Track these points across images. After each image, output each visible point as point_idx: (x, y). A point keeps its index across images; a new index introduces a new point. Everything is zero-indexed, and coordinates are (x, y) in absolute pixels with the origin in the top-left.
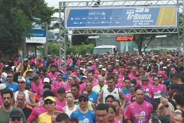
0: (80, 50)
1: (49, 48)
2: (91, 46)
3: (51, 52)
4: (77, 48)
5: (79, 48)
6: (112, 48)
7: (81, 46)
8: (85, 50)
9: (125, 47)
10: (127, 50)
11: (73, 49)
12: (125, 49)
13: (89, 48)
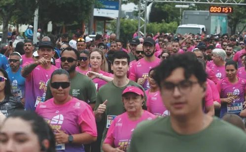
0: (160, 29)
1: (122, 24)
2: (173, 24)
3: (124, 29)
4: (156, 26)
5: (159, 26)
6: (200, 28)
7: (161, 24)
8: (165, 29)
9: (216, 28)
10: (218, 32)
11: (151, 27)
12: (216, 30)
13: (170, 27)
